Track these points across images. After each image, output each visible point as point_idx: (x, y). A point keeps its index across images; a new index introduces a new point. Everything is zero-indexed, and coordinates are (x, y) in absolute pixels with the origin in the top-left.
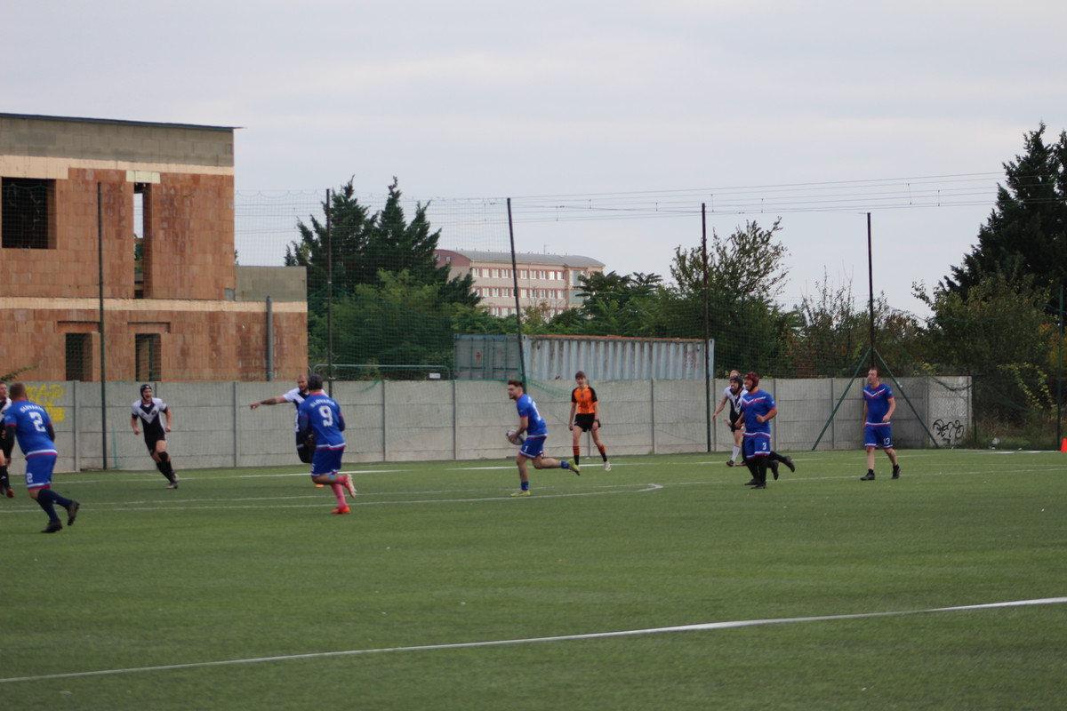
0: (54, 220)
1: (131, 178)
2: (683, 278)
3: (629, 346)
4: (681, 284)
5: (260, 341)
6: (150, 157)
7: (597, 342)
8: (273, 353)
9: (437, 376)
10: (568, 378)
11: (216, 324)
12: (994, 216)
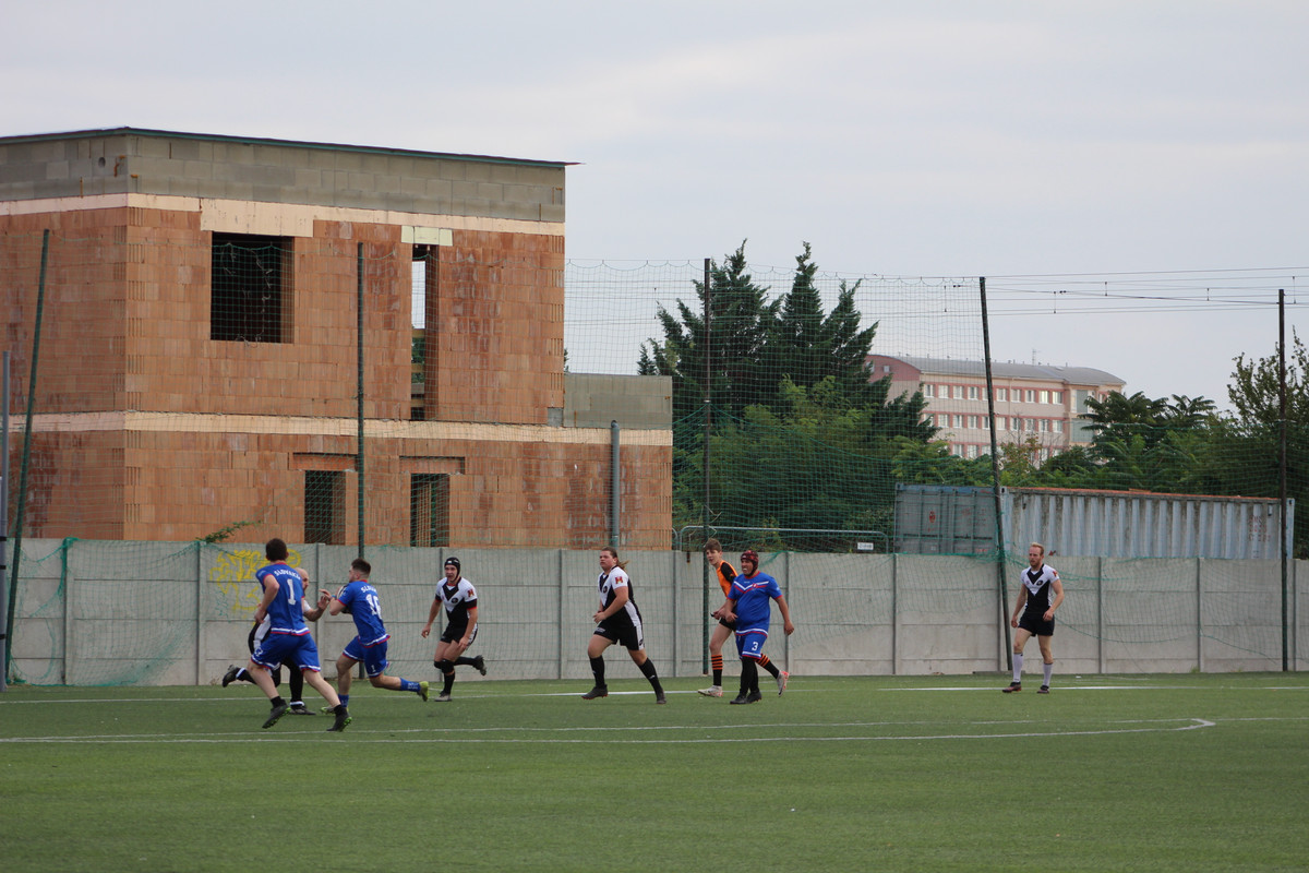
0: (291, 297)
1: (409, 237)
2: (1247, 404)
3: (1163, 506)
4: (1244, 412)
5: (601, 488)
6: (439, 207)
7: (1115, 500)
8: (620, 507)
9: (869, 546)
10: (1070, 553)
11: (534, 462)
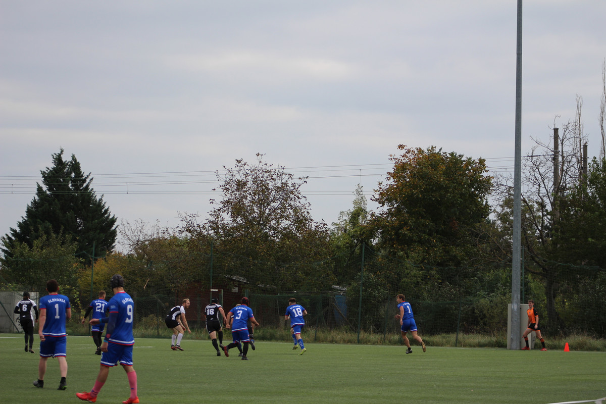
12: (35, 201)
